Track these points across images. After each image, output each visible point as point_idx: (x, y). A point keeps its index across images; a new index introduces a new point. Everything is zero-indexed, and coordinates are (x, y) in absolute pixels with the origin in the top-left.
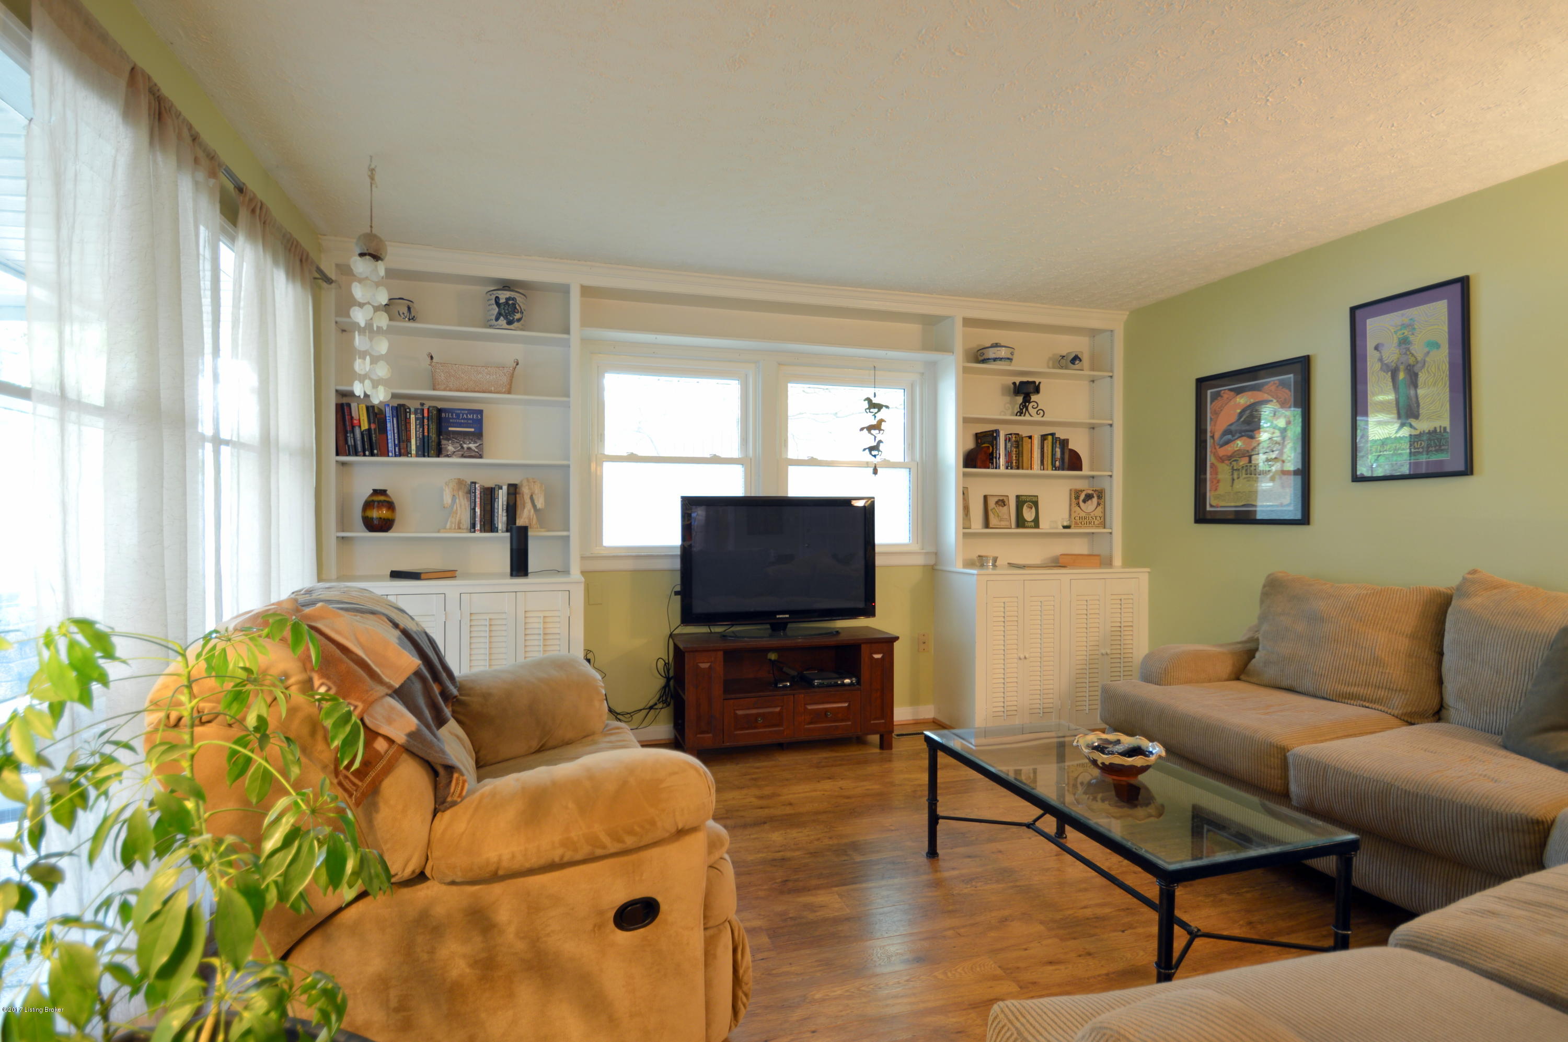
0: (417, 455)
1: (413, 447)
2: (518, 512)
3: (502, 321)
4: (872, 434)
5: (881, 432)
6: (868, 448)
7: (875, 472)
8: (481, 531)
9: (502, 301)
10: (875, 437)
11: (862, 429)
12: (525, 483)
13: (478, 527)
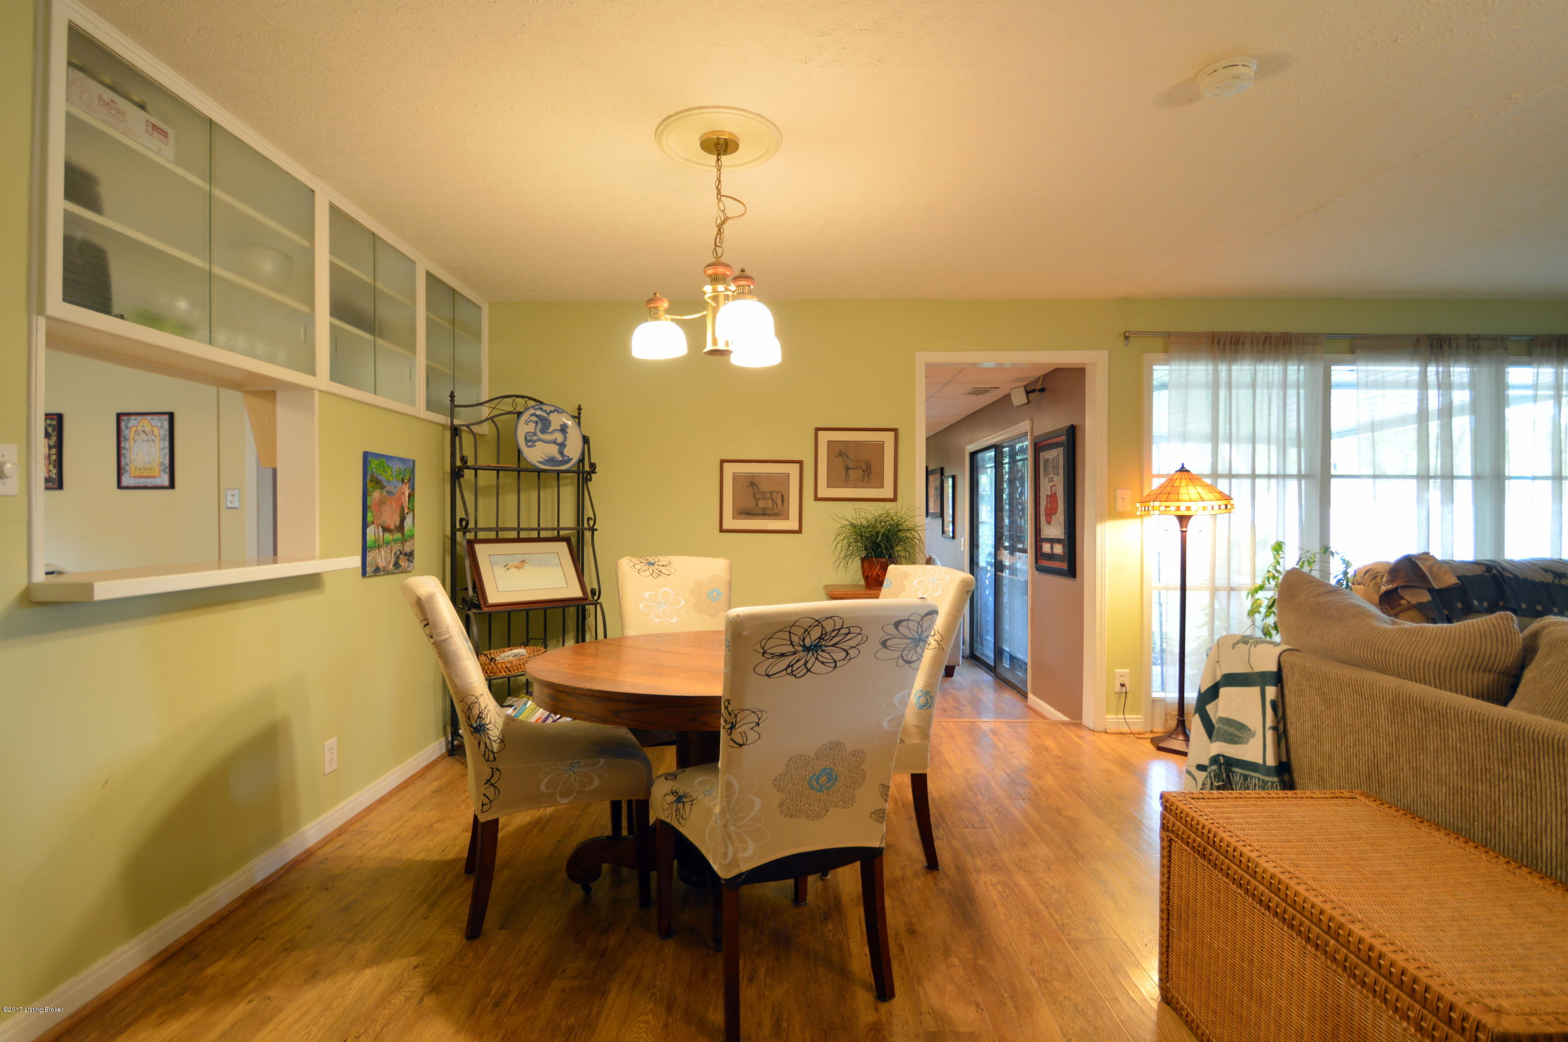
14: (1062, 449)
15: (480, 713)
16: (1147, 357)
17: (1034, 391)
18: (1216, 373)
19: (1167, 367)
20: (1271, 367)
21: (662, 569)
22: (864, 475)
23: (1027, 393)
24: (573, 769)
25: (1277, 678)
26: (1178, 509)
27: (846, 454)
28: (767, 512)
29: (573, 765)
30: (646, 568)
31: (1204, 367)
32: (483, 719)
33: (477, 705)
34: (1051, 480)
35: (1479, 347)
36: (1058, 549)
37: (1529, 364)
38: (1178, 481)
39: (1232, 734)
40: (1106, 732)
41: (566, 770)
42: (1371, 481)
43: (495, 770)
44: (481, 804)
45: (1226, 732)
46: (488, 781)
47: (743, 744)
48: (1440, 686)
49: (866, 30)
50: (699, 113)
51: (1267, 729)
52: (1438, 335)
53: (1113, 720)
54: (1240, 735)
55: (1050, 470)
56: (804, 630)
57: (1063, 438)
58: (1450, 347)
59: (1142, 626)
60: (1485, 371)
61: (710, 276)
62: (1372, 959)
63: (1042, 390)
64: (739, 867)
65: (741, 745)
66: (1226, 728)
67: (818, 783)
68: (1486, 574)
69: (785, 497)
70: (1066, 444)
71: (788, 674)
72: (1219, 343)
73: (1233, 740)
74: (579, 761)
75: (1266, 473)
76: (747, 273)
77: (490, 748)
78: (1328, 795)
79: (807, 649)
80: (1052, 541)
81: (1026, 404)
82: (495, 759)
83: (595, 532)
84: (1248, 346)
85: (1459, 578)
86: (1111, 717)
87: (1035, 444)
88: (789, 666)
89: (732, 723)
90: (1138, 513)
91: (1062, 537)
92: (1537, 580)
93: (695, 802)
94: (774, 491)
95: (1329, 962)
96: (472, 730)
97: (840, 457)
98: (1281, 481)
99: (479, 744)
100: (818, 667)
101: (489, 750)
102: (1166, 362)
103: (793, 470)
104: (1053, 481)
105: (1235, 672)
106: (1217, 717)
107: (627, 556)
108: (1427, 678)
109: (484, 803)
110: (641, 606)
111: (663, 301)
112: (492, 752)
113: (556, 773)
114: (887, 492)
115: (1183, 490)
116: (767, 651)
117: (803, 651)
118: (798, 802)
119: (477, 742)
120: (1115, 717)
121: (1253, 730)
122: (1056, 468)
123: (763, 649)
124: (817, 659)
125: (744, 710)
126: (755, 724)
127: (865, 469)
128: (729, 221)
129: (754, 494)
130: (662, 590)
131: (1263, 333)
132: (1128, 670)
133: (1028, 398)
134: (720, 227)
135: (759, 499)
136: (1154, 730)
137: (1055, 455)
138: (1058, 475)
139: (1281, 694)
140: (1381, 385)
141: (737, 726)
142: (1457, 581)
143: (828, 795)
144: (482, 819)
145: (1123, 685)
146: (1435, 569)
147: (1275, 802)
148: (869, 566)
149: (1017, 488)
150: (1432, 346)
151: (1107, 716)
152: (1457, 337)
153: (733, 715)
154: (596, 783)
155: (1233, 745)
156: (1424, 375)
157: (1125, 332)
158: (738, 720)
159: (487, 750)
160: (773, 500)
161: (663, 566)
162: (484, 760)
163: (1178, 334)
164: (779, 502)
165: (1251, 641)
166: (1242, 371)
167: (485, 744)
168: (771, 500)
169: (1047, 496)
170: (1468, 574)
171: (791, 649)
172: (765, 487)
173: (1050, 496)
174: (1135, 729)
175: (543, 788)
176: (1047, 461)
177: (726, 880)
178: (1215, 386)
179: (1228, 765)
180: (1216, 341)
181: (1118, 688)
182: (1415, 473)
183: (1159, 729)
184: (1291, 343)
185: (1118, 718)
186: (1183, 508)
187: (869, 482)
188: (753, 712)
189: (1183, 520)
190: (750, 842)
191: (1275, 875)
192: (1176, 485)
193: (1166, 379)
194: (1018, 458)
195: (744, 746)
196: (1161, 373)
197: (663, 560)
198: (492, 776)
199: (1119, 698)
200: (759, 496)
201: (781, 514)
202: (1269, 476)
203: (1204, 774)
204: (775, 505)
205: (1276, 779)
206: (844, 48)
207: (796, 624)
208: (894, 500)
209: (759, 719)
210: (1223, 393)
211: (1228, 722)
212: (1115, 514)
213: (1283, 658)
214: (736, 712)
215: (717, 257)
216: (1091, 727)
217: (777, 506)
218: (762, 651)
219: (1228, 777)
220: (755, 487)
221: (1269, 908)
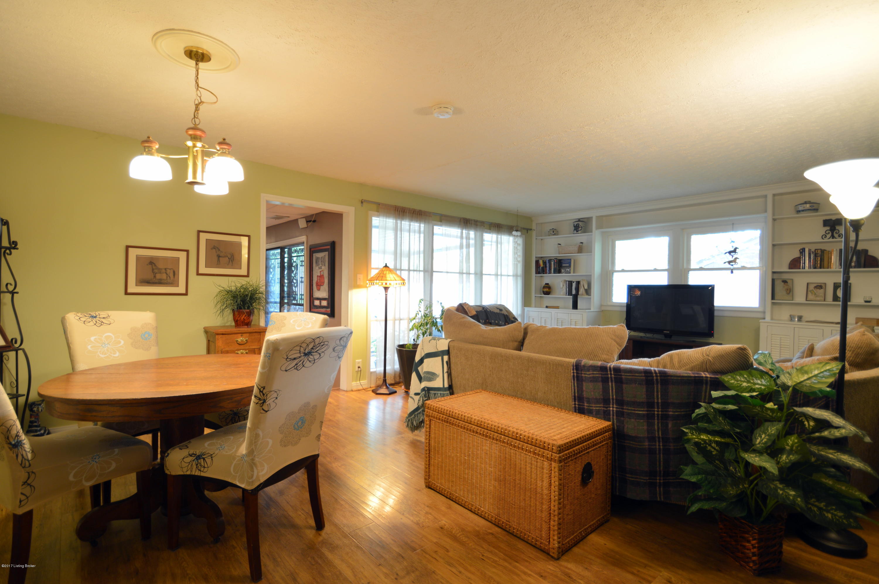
0: (553, 274)
1: (552, 271)
2: (580, 290)
3: (575, 232)
4: (731, 255)
5: (736, 254)
6: (727, 262)
7: (732, 272)
8: (568, 295)
9: (575, 225)
10: (733, 256)
11: (726, 253)
12: (581, 281)
13: (567, 294)
14: (327, 253)
15: (18, 432)
16: (370, 212)
17: (310, 221)
18: (397, 224)
19: (378, 219)
20: (415, 224)
21: (103, 320)
22: (229, 261)
23: (307, 222)
24: (95, 460)
25: (448, 352)
26: (386, 284)
27: (217, 248)
28: (162, 281)
29: (94, 457)
30: (90, 320)
31: (392, 221)
32: (20, 437)
33: (15, 427)
34: (320, 268)
35: (477, 225)
36: (324, 303)
37: (490, 233)
38: (385, 271)
39: (429, 378)
40: (352, 391)
41: (89, 462)
42: (446, 274)
43: (30, 473)
44: (19, 501)
45: (427, 377)
46: (26, 482)
47: (268, 411)
48: (504, 348)
49: (318, 37)
50: (197, 36)
51: (444, 373)
52: (466, 218)
53: (355, 385)
54: (433, 377)
55: (320, 263)
56: (307, 345)
57: (329, 247)
58: (469, 223)
59: (367, 339)
60: (478, 234)
61: (191, 135)
62: (517, 437)
63: (314, 221)
64: (260, 480)
65: (266, 411)
66: (427, 375)
67: (298, 426)
68: (483, 310)
69: (176, 272)
70: (330, 250)
71: (295, 369)
72: (397, 211)
73: (430, 380)
74: (99, 454)
75: (413, 269)
76: (227, 141)
77: (26, 457)
78: (474, 392)
79: (305, 354)
80: (320, 299)
81: (306, 227)
82: (30, 465)
83: (15, 295)
84: (408, 214)
85: (476, 312)
86: (354, 383)
87: (310, 249)
88: (296, 365)
89: (265, 399)
90: (368, 286)
91: (327, 297)
92: (496, 312)
93: (213, 456)
94: (168, 268)
95: (502, 444)
96: (11, 446)
97: (214, 250)
98: (418, 272)
99: (17, 456)
100: (307, 364)
101: (25, 459)
102: (378, 216)
103: (182, 256)
104: (321, 269)
105: (430, 352)
106: (423, 372)
107: (73, 312)
108: (500, 346)
109: (22, 499)
110: (89, 347)
111: (156, 144)
112: (28, 460)
113: (82, 465)
114: (244, 272)
115: (388, 276)
116: (289, 358)
117: (304, 356)
118: (289, 438)
119: (15, 455)
120: (355, 383)
121: (438, 374)
122: (323, 262)
123: (287, 356)
124: (308, 359)
125: (271, 391)
126: (275, 398)
127: (230, 258)
128: (204, 104)
129: (153, 270)
130: (104, 336)
131: (413, 209)
132: (361, 360)
133: (307, 225)
134: (197, 106)
135: (156, 273)
136: (371, 386)
137: (324, 256)
138: (325, 266)
139: (449, 358)
140: (449, 236)
141: (267, 401)
142: (476, 313)
143: (301, 431)
144: (20, 512)
145: (359, 367)
146: (469, 309)
147: (461, 398)
148: (238, 314)
149: (293, 271)
150: (464, 222)
151: (353, 383)
152: (472, 220)
153: (266, 395)
154: (114, 466)
155: (430, 382)
156: (462, 233)
157: (362, 200)
158: (267, 398)
159: (23, 459)
160: (167, 274)
161: (104, 318)
162: (21, 467)
163: (383, 205)
164: (171, 275)
165: (436, 339)
166: (405, 224)
167: (22, 455)
168: (165, 274)
169: (318, 276)
170: (478, 310)
171: (299, 355)
172: (161, 265)
173: (320, 276)
174: (365, 387)
175: (71, 478)
176: (317, 259)
177: (252, 490)
178: (396, 230)
179: (428, 391)
180: (397, 210)
181: (357, 369)
182: (458, 272)
183: (373, 385)
184: (422, 215)
185: (357, 383)
186: (388, 284)
187: (232, 265)
188: (276, 392)
189: (386, 289)
190: (265, 465)
191: (479, 420)
192: (385, 273)
193: (377, 224)
194: (293, 255)
195: (268, 412)
196: (376, 221)
197: (103, 314)
198: (29, 478)
199: (357, 373)
200: (156, 271)
201: (174, 283)
202: (414, 271)
203: (418, 397)
204: (168, 277)
205: (448, 392)
206: (303, 40)
207: (304, 342)
208: (248, 276)
209: (278, 395)
210: (399, 232)
211: (428, 373)
212: (357, 286)
213: (450, 344)
214: (267, 393)
215: (195, 124)
216: (345, 389)
217: (170, 278)
218: (286, 357)
219: (428, 395)
220: (153, 265)
221: (477, 433)
